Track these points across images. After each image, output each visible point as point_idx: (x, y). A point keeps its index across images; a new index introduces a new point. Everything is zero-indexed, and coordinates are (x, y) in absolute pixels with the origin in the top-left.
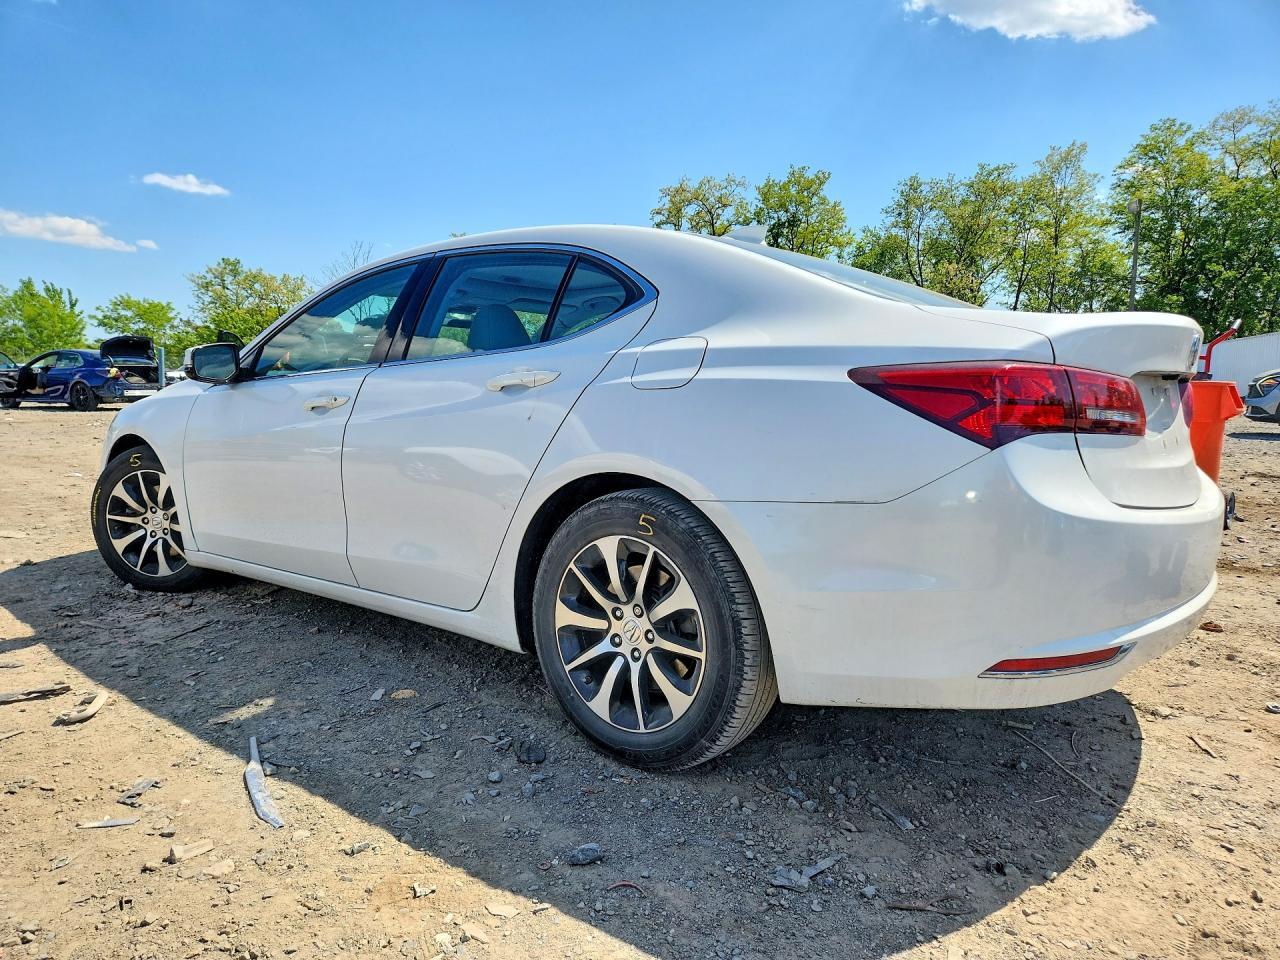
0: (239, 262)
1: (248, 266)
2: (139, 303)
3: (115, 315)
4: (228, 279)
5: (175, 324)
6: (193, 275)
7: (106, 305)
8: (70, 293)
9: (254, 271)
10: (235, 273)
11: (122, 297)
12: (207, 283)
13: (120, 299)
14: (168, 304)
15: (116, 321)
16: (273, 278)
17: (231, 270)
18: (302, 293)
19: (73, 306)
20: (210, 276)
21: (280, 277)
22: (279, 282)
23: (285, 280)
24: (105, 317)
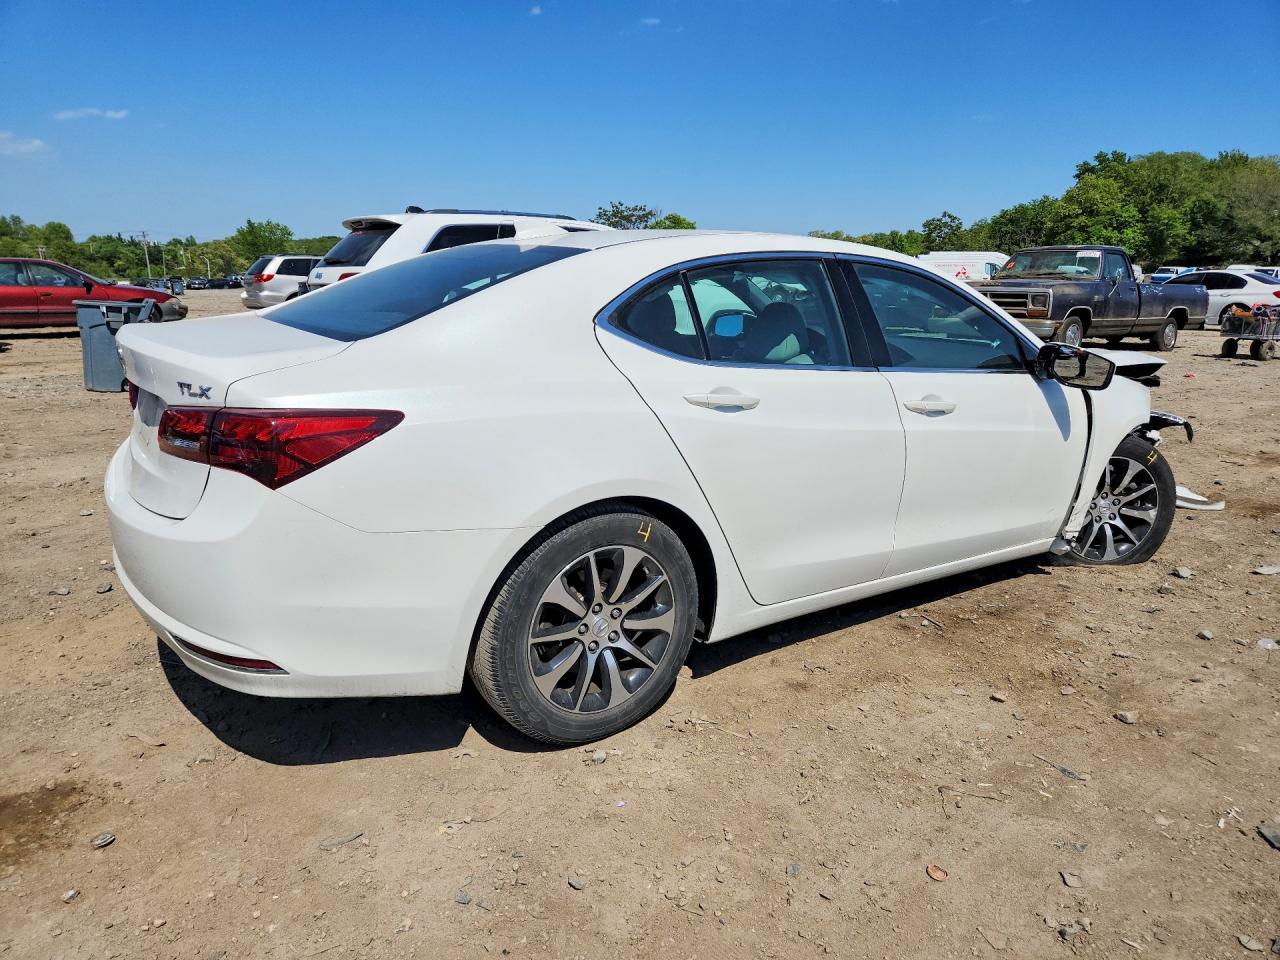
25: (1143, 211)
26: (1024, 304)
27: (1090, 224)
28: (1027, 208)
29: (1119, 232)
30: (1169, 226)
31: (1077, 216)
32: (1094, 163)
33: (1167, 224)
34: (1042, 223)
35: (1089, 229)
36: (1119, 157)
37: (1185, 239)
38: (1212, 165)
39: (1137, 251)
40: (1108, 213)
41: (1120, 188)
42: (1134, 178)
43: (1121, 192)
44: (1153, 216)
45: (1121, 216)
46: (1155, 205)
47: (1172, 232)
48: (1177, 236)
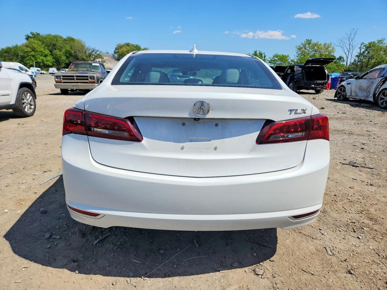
0: (311, 40)
1: (314, 41)
2: (280, 55)
3: (273, 59)
4: (307, 46)
5: (289, 61)
6: (297, 46)
7: (271, 56)
8: (264, 54)
9: (315, 42)
10: (309, 44)
11: (276, 54)
12: (300, 48)
13: (275, 54)
14: (288, 55)
15: (273, 61)
16: (321, 44)
17: (308, 43)
18: (330, 49)
19: (265, 57)
20: (301, 46)
21: (323, 44)
22: (323, 45)
23: (325, 45)
24: (271, 60)
25: (51, 51)
26: (88, 79)
27: (35, 54)
28: (11, 48)
29: (45, 58)
30: (60, 57)
31: (31, 52)
32: (31, 35)
33: (59, 56)
34: (18, 53)
35: (36, 56)
36: (38, 34)
37: (65, 61)
38: (65, 40)
39: (53, 64)
40: (40, 52)
41: (42, 44)
42: (45, 41)
43: (43, 45)
44: (55, 54)
45: (45, 53)
46: (54, 50)
47: (62, 59)
48: (63, 60)
